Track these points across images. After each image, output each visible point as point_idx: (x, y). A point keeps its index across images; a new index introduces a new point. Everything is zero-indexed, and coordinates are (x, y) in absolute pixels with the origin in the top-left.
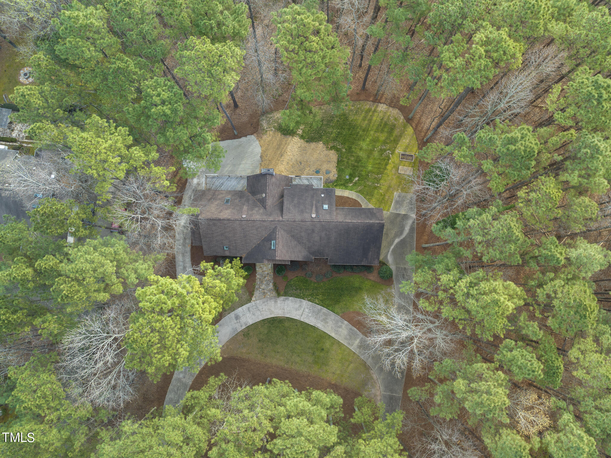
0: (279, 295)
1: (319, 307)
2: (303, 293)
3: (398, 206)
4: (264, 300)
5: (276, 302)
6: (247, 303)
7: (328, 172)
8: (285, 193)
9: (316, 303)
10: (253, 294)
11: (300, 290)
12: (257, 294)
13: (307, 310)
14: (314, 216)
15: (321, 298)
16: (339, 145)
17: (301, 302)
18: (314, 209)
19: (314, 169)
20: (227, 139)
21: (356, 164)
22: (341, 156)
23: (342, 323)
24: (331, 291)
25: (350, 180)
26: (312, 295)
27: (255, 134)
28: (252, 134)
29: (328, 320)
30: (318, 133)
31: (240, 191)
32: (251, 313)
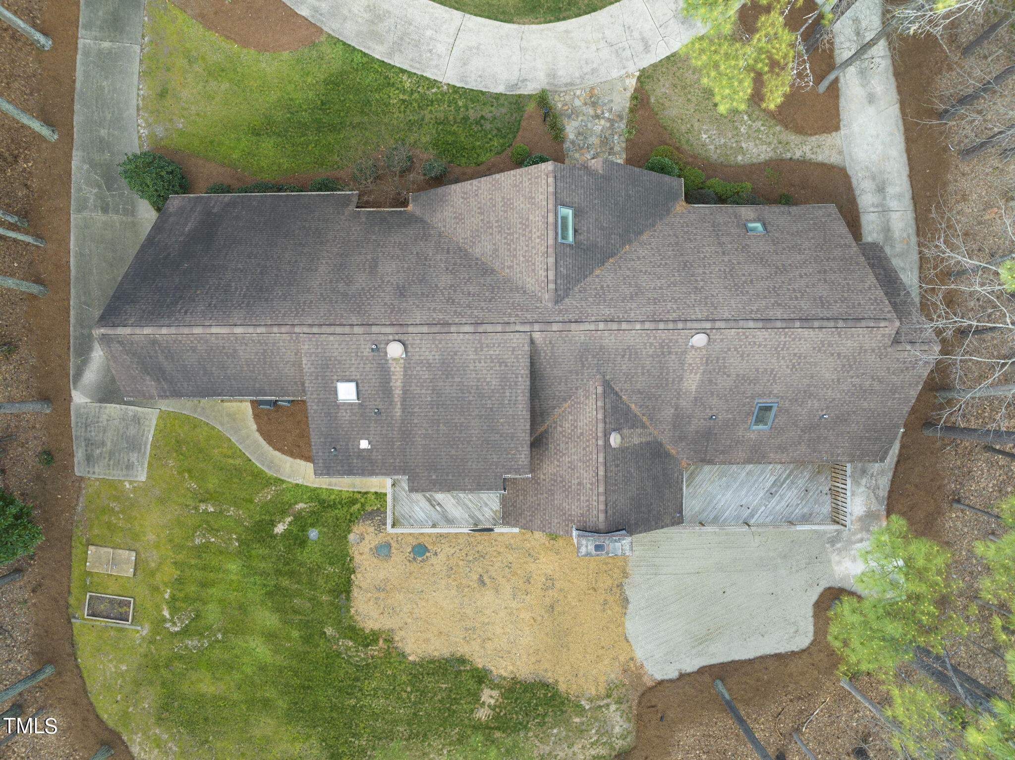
0: (543, 100)
1: (397, 61)
2: (458, 109)
3: (132, 431)
4: (592, 81)
5: (552, 75)
6: (655, 66)
7: (383, 551)
8: (525, 450)
9: (410, 74)
10: (634, 98)
11: (466, 119)
12: (621, 101)
13: (441, 49)
14: (395, 350)
15: (393, 92)
16: (348, 648)
17: (463, 78)
18: (397, 384)
19: (433, 560)
20: (750, 661)
21: (285, 582)
22: (338, 608)
23: (316, 10)
24: (356, 120)
25: (302, 523)
26: (427, 102)
27: (650, 684)
28: (661, 683)
29: (367, 16)
30: (423, 693)
31: (710, 462)
32: (636, 34)
